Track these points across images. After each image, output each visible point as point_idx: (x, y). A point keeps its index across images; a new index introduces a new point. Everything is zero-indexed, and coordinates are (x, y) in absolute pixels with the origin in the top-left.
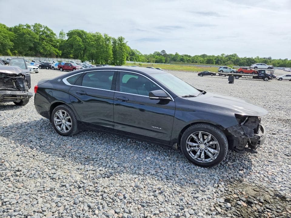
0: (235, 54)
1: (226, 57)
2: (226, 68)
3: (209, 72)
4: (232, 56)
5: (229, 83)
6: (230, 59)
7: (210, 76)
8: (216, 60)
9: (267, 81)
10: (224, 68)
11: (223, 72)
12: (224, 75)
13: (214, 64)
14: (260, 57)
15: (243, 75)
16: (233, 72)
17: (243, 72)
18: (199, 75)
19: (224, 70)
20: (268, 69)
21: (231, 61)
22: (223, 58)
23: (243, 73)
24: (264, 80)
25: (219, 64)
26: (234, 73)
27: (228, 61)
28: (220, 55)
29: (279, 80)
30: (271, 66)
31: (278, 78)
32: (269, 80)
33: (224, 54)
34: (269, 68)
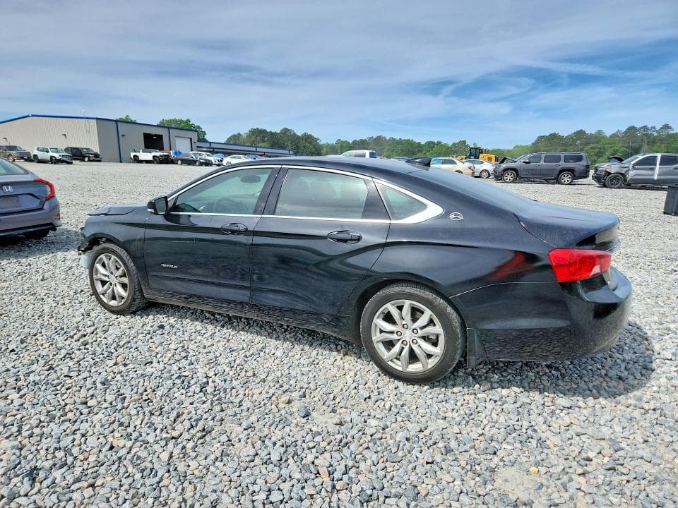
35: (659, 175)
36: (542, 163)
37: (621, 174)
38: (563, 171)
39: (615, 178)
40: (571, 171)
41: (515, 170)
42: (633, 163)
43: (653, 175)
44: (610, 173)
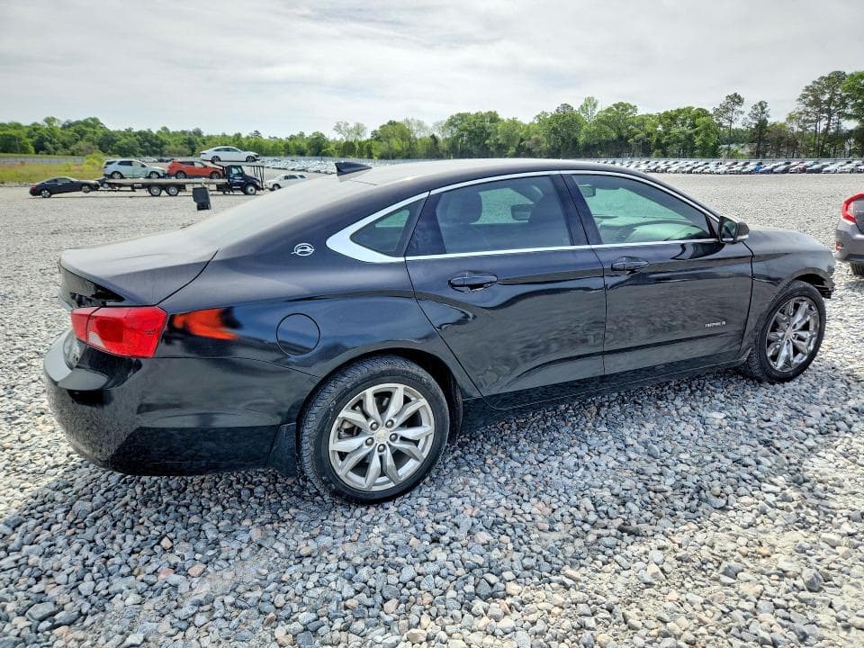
0: (93, 119)
1: (64, 127)
2: (130, 163)
3: (73, 179)
4: (86, 123)
5: (199, 208)
6: (82, 136)
7: (81, 194)
8: (32, 137)
9: (254, 194)
10: (121, 163)
11: (122, 177)
12: (129, 189)
13: (30, 153)
14: (172, 129)
15: (188, 183)
16: (154, 176)
17: (184, 173)
18: (36, 192)
19: (124, 170)
20: (247, 161)
21: (88, 140)
22: (58, 132)
23: (186, 178)
24: (246, 193)
25: (48, 154)
26: (159, 177)
27: (77, 140)
28: (40, 121)
29: (272, 190)
30: (252, 154)
31: (271, 187)
32: (258, 192)
33: (54, 119)
34: (249, 159)
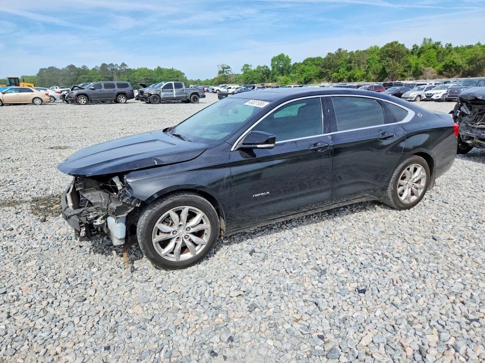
35: (176, 94)
36: (103, 89)
37: (157, 95)
38: (119, 94)
39: (155, 97)
40: (124, 94)
41: (85, 95)
42: (162, 87)
43: (173, 94)
44: (151, 95)
